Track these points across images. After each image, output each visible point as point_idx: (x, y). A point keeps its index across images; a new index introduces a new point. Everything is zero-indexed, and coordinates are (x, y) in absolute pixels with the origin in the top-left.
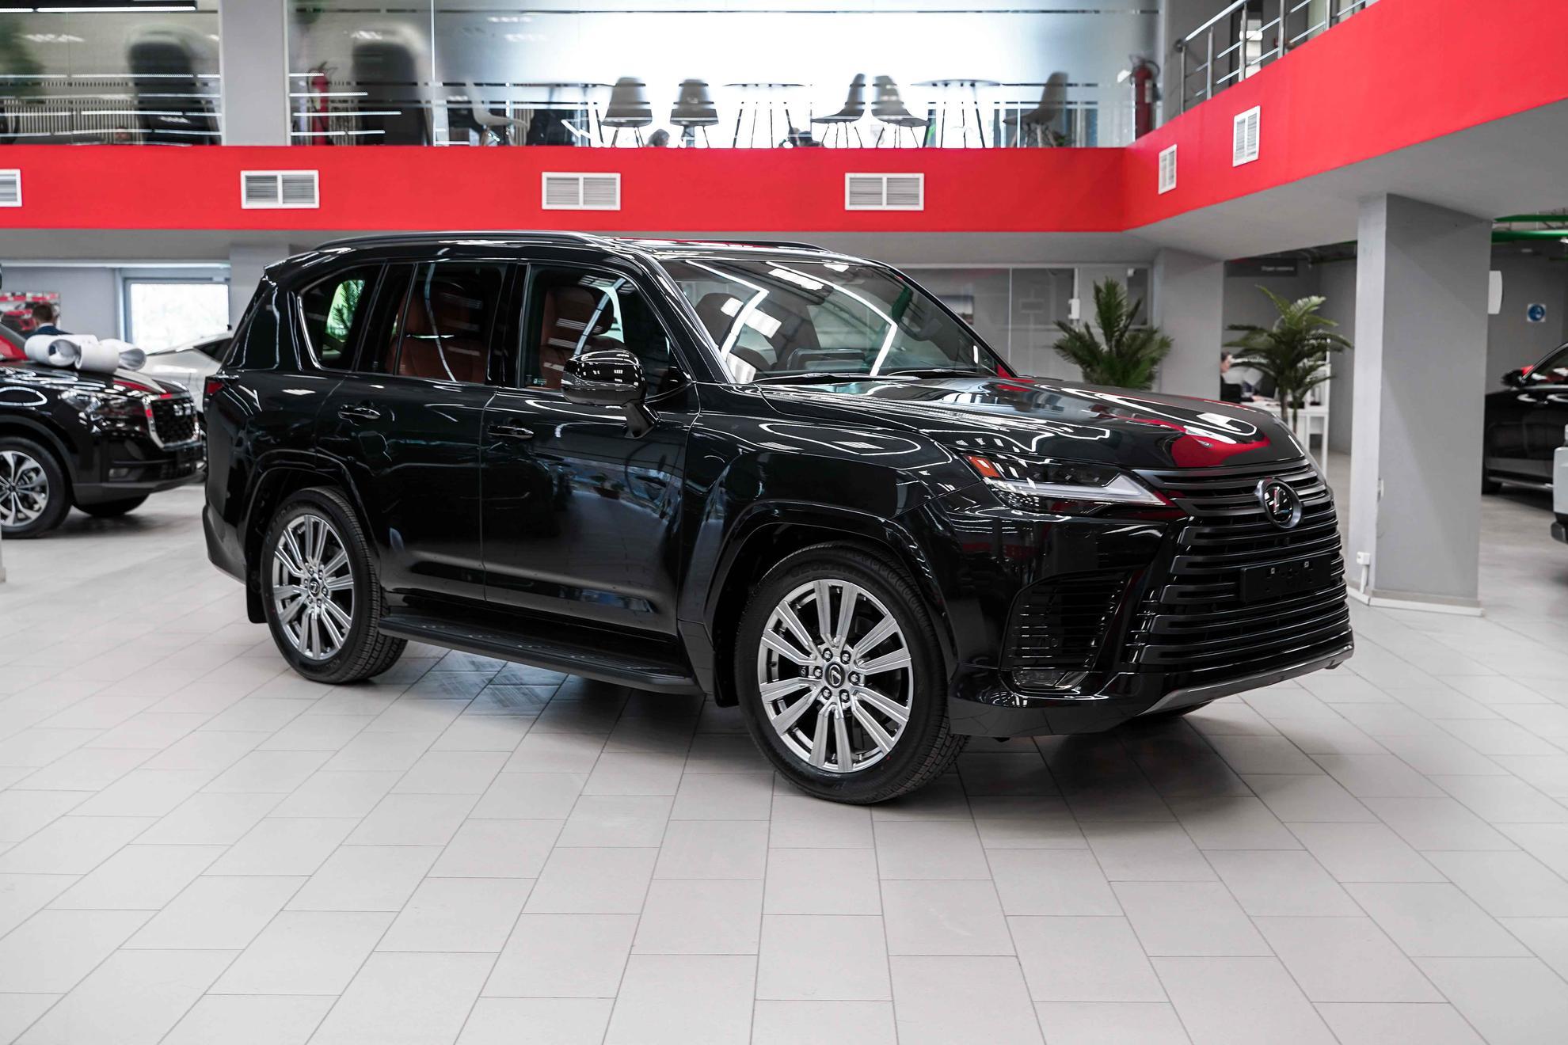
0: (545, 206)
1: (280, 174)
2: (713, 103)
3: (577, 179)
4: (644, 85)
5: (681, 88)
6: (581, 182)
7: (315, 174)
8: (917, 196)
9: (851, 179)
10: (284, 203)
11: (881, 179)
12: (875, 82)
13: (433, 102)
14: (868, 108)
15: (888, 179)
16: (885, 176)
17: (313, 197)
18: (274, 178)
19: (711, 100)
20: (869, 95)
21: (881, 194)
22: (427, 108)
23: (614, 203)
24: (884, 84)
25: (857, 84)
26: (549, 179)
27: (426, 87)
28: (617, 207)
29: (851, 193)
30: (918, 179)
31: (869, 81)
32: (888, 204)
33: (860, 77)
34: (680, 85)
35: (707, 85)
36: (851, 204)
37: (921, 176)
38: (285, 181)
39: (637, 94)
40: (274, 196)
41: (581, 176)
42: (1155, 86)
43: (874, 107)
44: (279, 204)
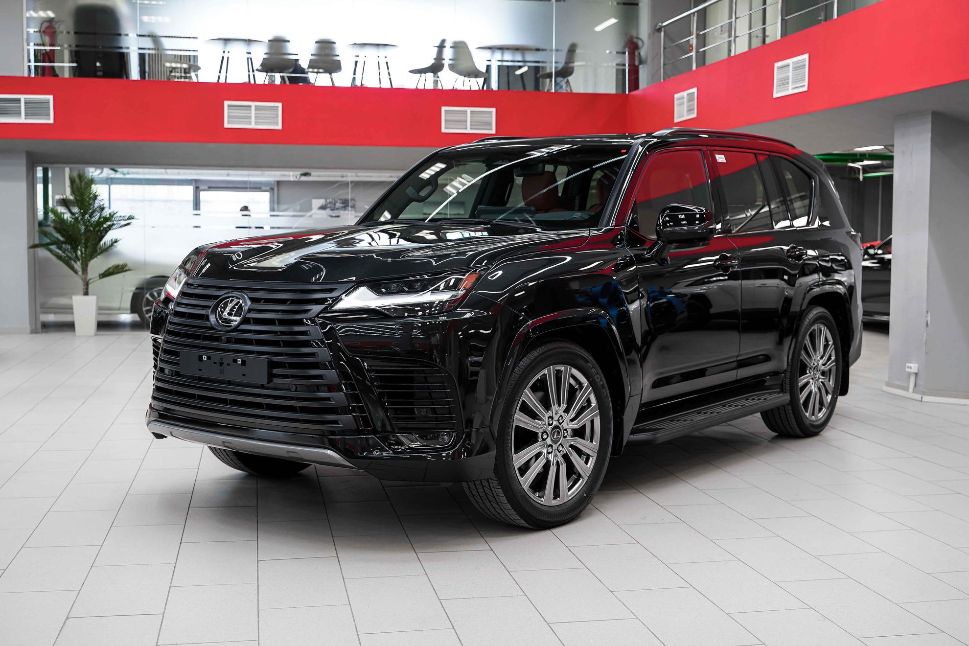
0: (226, 125)
1: (23, 97)
2: (338, 56)
3: (250, 107)
4: (289, 41)
5: (316, 45)
6: (253, 108)
7: (50, 98)
8: (490, 124)
9: (445, 111)
10: (25, 119)
11: (466, 111)
12: (452, 45)
13: (131, 48)
14: (446, 62)
15: (471, 111)
16: (469, 110)
17: (49, 115)
18: (19, 100)
19: (337, 54)
20: (448, 53)
21: (466, 121)
22: (127, 53)
23: (277, 124)
24: (460, 47)
25: (441, 47)
26: (229, 106)
27: (127, 37)
28: (279, 127)
29: (446, 120)
30: (491, 112)
31: (448, 44)
32: (471, 129)
33: (443, 41)
34: (316, 42)
35: (335, 43)
36: (446, 128)
37: (493, 110)
38: (26, 103)
39: (285, 47)
40: (19, 114)
41: (253, 104)
42: (639, 54)
43: (451, 62)
44: (22, 120)
